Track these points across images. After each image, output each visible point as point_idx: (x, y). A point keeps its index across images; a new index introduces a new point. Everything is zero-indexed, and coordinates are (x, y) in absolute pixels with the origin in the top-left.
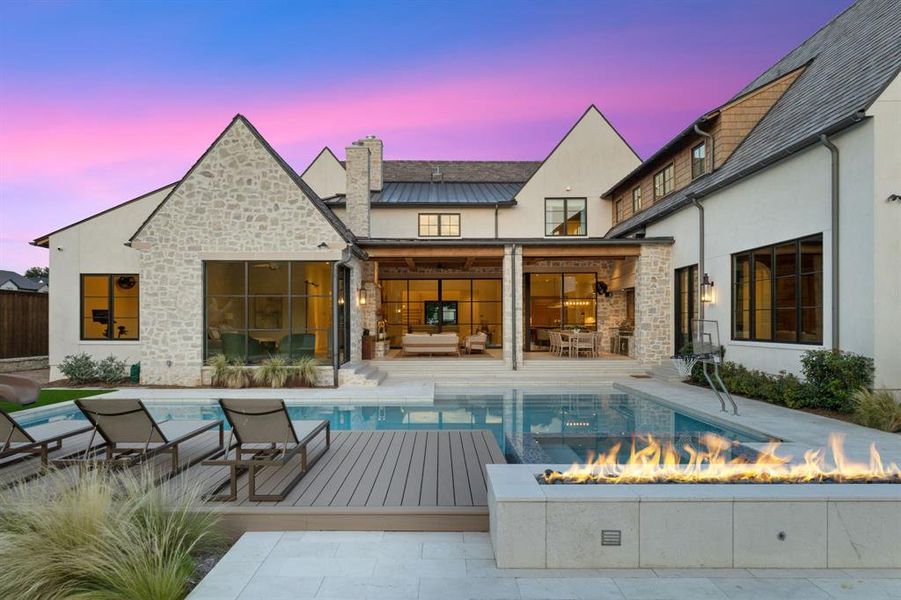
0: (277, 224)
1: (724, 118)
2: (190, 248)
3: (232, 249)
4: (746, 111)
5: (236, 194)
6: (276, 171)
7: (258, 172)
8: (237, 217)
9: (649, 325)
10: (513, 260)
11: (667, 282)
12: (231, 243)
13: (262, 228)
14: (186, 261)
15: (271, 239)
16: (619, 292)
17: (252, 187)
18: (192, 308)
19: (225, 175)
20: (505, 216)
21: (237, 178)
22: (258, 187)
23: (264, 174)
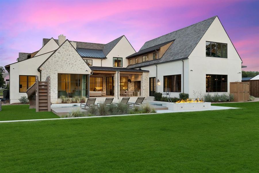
0: (76, 65)
1: (161, 49)
2: (55, 70)
3: (65, 71)
4: (165, 48)
5: (66, 58)
6: (76, 53)
7: (72, 53)
8: (67, 63)
9: (144, 89)
10: (118, 74)
11: (147, 80)
12: (65, 69)
13: (72, 66)
14: (54, 73)
15: (75, 69)
16: (133, 81)
17: (70, 56)
18: (55, 84)
19: (64, 53)
20: (104, 61)
21: (66, 54)
22: (72, 56)
23: (73, 54)
